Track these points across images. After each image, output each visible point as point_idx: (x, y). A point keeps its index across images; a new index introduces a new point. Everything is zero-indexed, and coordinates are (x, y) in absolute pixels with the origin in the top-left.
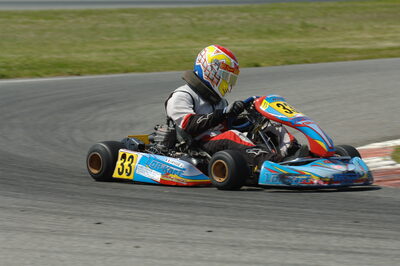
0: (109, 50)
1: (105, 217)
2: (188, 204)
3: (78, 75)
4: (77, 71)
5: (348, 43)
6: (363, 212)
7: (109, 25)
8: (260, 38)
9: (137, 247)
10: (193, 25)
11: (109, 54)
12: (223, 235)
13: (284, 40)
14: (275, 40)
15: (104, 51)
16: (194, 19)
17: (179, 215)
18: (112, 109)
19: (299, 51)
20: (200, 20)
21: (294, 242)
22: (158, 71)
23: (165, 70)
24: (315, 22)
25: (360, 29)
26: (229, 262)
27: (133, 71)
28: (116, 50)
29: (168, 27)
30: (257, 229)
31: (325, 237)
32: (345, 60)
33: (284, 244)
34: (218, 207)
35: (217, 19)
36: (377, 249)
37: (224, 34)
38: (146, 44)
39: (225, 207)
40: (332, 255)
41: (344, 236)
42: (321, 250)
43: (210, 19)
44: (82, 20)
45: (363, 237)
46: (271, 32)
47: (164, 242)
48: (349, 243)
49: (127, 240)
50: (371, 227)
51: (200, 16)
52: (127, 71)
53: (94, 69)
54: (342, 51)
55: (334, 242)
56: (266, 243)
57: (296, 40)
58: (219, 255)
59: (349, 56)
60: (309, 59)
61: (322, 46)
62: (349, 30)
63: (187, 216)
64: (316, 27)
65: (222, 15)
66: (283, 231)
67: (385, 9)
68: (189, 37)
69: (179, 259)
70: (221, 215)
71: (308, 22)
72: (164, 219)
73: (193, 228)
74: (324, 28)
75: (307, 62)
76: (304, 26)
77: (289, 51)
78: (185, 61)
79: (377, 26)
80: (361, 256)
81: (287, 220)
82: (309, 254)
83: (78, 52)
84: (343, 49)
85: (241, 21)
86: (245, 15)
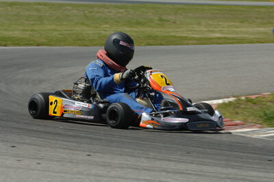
0: (27, 30)
1: (18, 143)
2: (75, 136)
3: (5, 46)
4: (4, 43)
5: (190, 33)
6: (194, 147)
7: (27, 13)
8: (131, 27)
9: (39, 164)
10: (85, 16)
11: (27, 32)
12: (97, 158)
13: (147, 29)
14: (141, 29)
15: (24, 30)
16: (87, 12)
17: (69, 144)
18: (27, 70)
19: (156, 36)
20: (90, 12)
21: (145, 165)
22: (60, 46)
23: (65, 45)
24: (169, 18)
25: (199, 24)
26: (100, 176)
27: (43, 45)
28: (32, 30)
29: (68, 16)
30: (121, 155)
31: (167, 162)
32: (188, 44)
33: (138, 166)
34: (96, 139)
35: (102, 13)
36: (201, 171)
37: (106, 23)
38: (53, 27)
39: (100, 139)
40: (170, 174)
41: (180, 162)
42: (163, 171)
43: (98, 13)
44: (9, 8)
45: (192, 163)
46: (138, 23)
47: (57, 161)
48: (182, 167)
49: (33, 158)
50: (199, 157)
51: (91, 10)
52: (38, 45)
53: (16, 42)
54: (186, 38)
55: (172, 166)
56: (127, 165)
57: (155, 29)
58: (94, 171)
59: (190, 42)
60: (163, 42)
61: (172, 34)
62: (192, 24)
63: (74, 144)
64: (168, 21)
65: (106, 10)
66: (139, 157)
67: (216, 11)
68: (83, 24)
69: (67, 173)
70: (98, 145)
71: (164, 18)
72: (58, 146)
73: (77, 152)
74: (174, 22)
75: (162, 45)
76: (161, 20)
77: (150, 37)
78: (80, 40)
79: (210, 23)
80: (189, 176)
81: (142, 150)
82: (154, 173)
83: (6, 30)
84: (187, 37)
85: (118, 14)
86: (121, 10)
